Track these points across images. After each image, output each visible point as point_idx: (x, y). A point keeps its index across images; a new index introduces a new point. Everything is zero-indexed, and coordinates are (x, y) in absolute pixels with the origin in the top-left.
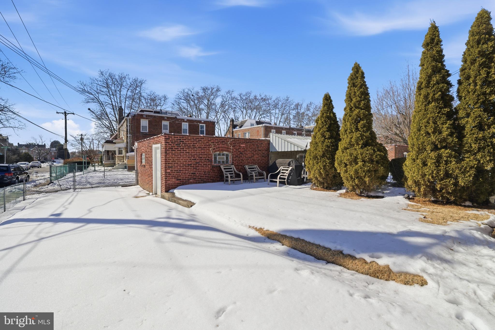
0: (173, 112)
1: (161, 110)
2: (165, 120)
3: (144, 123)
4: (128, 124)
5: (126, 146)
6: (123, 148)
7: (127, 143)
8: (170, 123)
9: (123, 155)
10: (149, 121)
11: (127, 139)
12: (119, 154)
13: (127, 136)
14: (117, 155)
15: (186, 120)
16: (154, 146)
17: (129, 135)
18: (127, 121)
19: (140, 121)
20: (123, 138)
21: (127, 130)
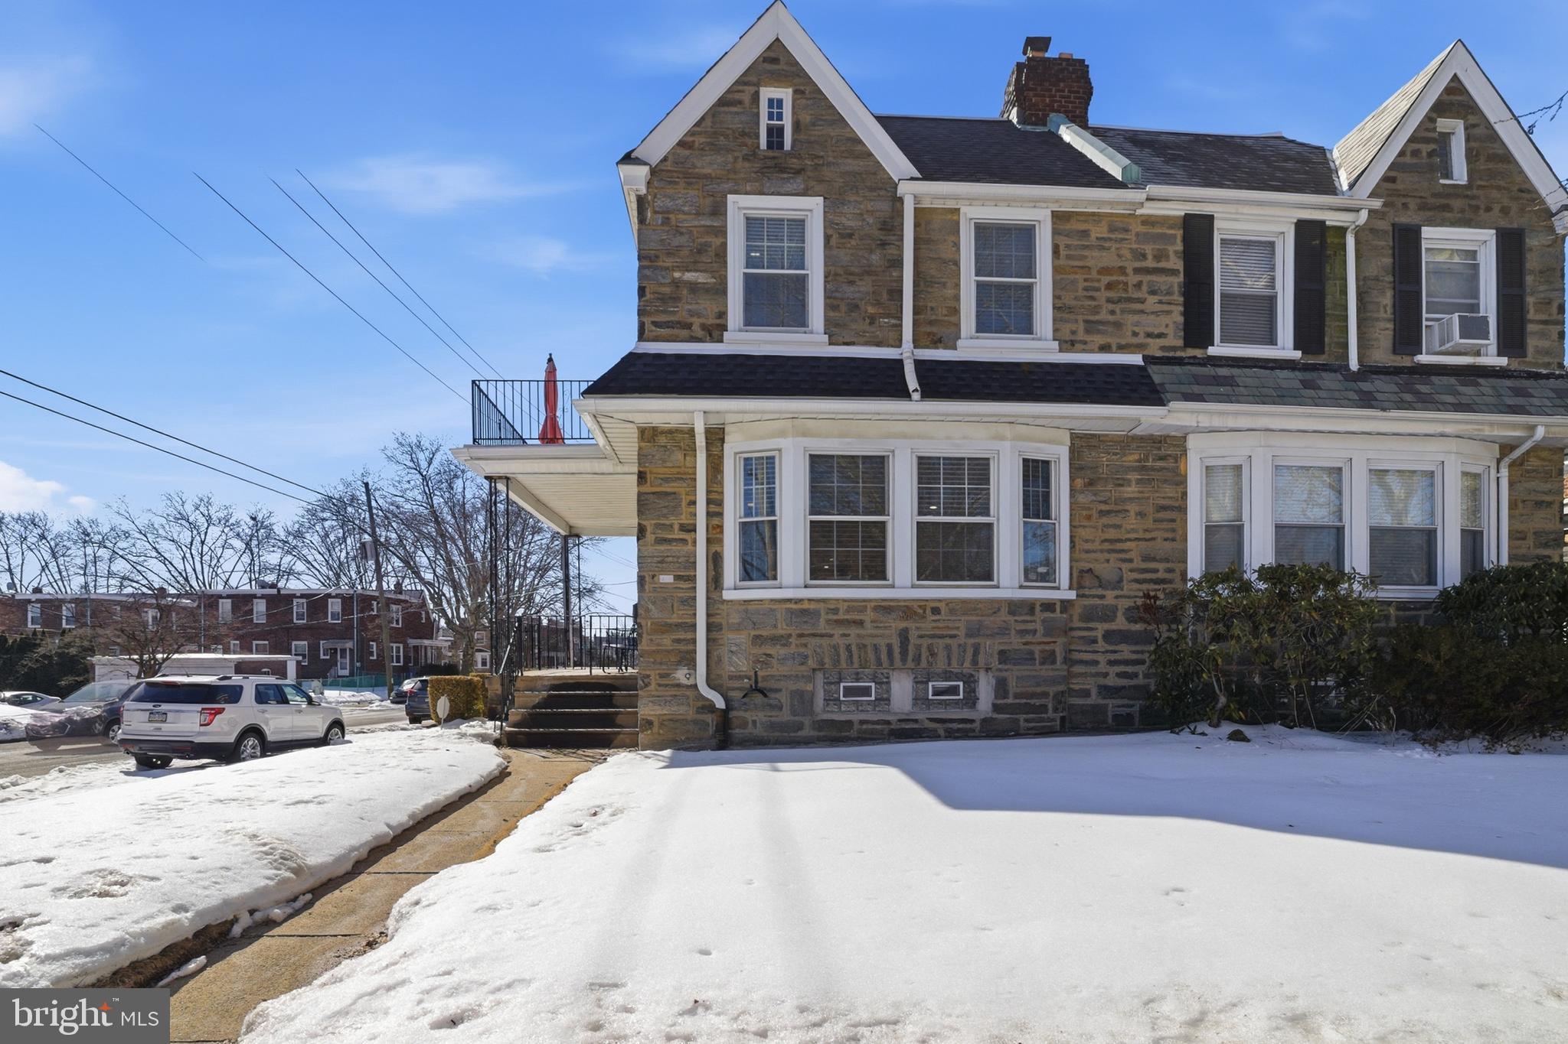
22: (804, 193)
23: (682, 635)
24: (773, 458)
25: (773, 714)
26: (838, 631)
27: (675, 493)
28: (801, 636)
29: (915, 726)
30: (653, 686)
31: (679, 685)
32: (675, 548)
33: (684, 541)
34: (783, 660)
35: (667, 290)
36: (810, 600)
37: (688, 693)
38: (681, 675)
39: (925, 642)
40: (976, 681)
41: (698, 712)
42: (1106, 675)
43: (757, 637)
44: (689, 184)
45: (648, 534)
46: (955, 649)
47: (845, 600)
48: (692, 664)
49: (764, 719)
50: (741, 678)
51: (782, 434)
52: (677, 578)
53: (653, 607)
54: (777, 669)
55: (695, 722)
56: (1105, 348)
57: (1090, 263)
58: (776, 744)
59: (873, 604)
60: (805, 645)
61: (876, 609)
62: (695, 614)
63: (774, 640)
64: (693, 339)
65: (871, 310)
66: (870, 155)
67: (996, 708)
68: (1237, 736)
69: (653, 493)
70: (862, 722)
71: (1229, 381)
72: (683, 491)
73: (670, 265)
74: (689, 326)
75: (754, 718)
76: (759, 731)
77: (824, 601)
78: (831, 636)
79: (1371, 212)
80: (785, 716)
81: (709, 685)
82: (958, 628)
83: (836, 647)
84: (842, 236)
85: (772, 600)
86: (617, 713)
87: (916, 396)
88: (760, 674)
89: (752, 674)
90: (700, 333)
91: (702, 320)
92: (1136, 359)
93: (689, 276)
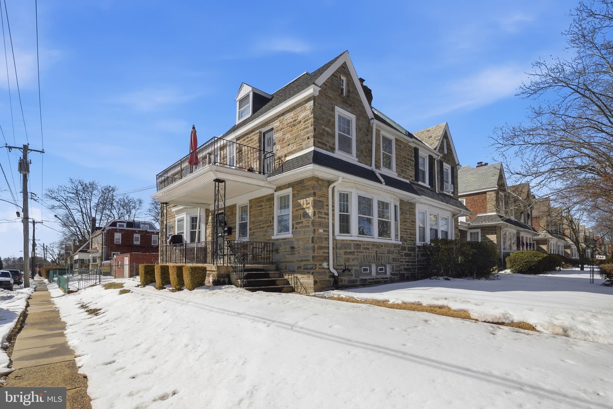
0: (146, 222)
1: (134, 221)
2: (136, 233)
3: (118, 236)
4: (104, 237)
5: (101, 256)
6: (97, 257)
7: (102, 252)
8: (141, 236)
9: (97, 263)
10: (122, 235)
11: (102, 250)
12: (93, 262)
13: (102, 248)
14: (91, 263)
15: (155, 233)
16: (125, 258)
17: (104, 246)
18: (103, 234)
19: (114, 235)
20: (98, 249)
21: (102, 242)
22: (352, 113)
23: (325, 251)
24: (348, 194)
25: (350, 277)
26: (365, 251)
27: (322, 201)
28: (357, 252)
29: (379, 280)
30: (317, 268)
31: (324, 268)
32: (323, 220)
33: (325, 218)
34: (353, 260)
35: (321, 131)
36: (359, 241)
37: (326, 271)
38: (325, 265)
39: (381, 255)
40: (386, 267)
41: (329, 278)
42: (404, 265)
43: (346, 252)
44: (326, 98)
45: (316, 214)
46: (385, 257)
47: (366, 242)
48: (328, 261)
49: (348, 279)
50: (341, 266)
51: (352, 187)
52: (324, 231)
53: (318, 240)
54: (352, 263)
55: (328, 281)
56: (404, 177)
57: (401, 154)
58: (351, 287)
59: (371, 243)
60: (358, 255)
61: (372, 244)
62: (329, 244)
63: (351, 253)
64: (327, 150)
65: (365, 154)
66: (364, 107)
67: (392, 274)
68: (447, 279)
69: (318, 200)
70: (369, 279)
71: (423, 191)
72: (325, 201)
73: (321, 123)
74: (326, 145)
75: (345, 279)
76: (346, 283)
77: (362, 241)
78: (363, 252)
79: (441, 157)
80: (353, 278)
81: (334, 268)
82: (385, 251)
83: (364, 255)
84: (359, 129)
85: (350, 240)
86: (276, 280)
87: (384, 183)
88: (346, 264)
89: (344, 264)
90: (329, 149)
91: (330, 145)
92: (408, 181)
93: (326, 129)
